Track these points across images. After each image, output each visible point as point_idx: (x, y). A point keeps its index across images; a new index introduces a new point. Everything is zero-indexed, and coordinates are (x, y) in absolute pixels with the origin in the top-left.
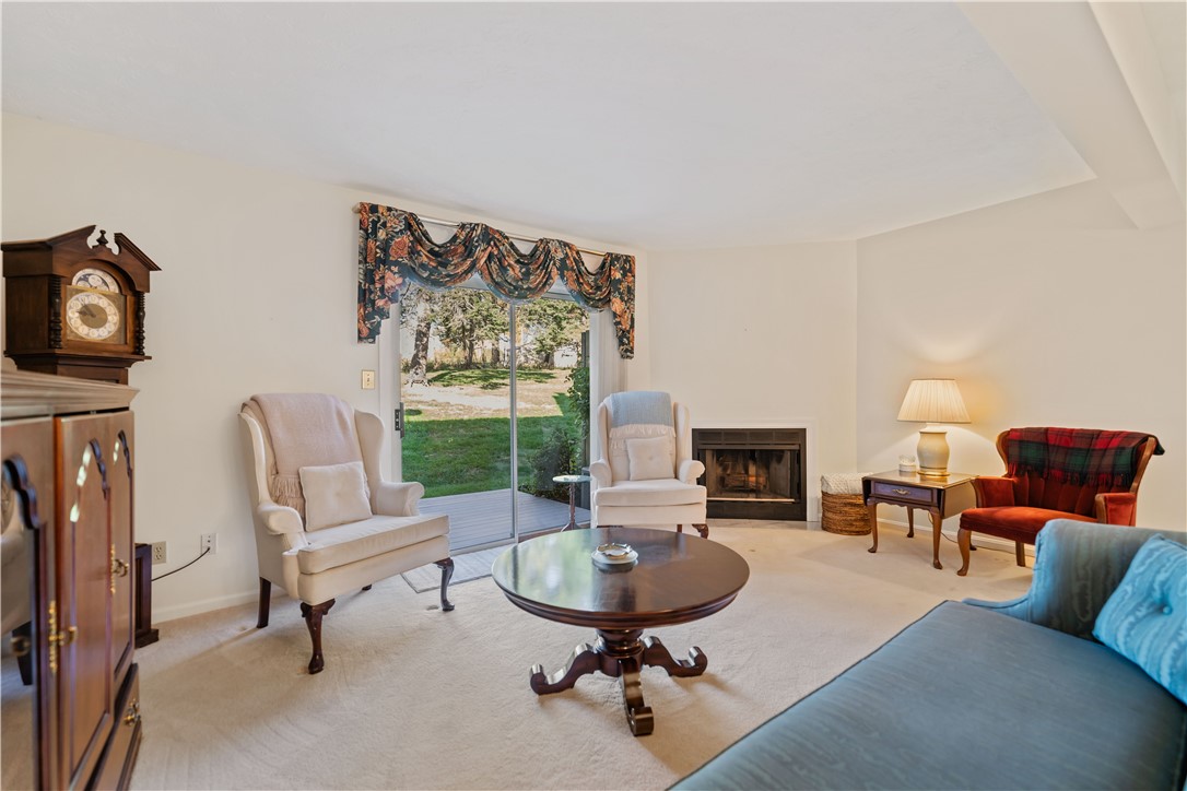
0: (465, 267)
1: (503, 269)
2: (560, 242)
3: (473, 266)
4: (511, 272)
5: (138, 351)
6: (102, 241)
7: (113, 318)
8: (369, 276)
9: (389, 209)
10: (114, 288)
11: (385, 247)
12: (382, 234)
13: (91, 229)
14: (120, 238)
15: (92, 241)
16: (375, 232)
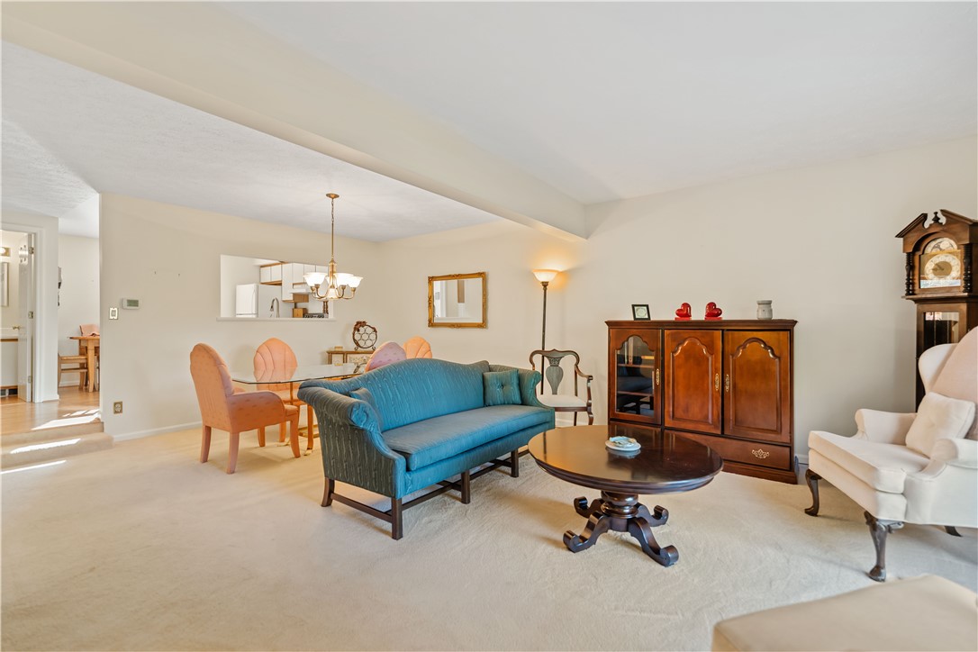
6: (936, 219)
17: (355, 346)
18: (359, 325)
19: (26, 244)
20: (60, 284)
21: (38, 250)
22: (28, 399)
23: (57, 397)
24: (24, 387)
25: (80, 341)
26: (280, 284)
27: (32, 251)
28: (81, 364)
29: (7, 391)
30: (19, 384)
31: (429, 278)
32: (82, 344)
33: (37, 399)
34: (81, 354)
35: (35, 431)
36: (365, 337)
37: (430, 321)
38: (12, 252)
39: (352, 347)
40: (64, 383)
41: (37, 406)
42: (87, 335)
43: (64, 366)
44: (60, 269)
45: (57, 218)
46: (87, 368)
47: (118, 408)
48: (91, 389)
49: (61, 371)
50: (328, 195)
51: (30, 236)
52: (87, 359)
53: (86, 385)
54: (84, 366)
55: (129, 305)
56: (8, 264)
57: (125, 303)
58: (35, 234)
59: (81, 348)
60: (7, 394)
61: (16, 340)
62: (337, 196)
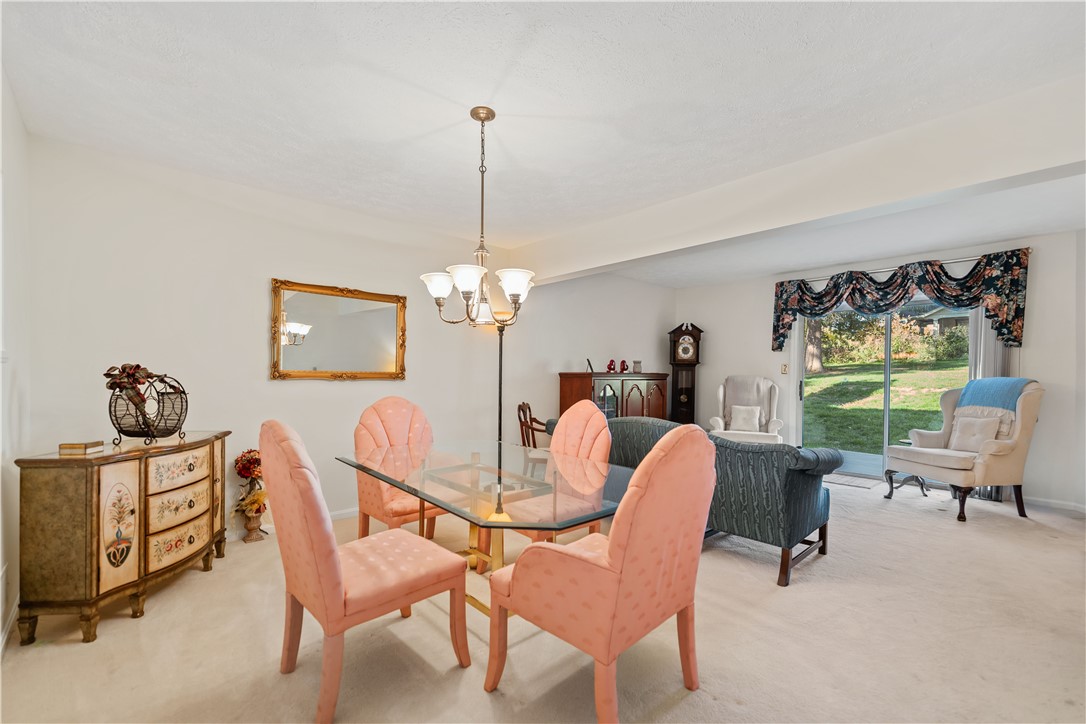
0: (832, 302)
1: (863, 296)
2: (920, 263)
3: (839, 300)
4: (869, 297)
5: (698, 362)
7: (691, 351)
8: (778, 319)
9: (790, 282)
10: (692, 340)
11: (786, 303)
12: (785, 296)
13: (683, 325)
14: (692, 325)
15: (684, 328)
16: (782, 295)
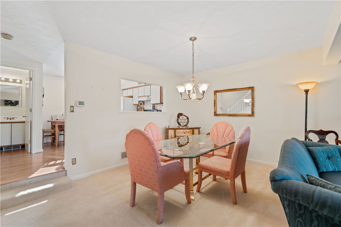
17: (178, 125)
18: (180, 115)
19: (28, 76)
20: (43, 95)
21: (33, 79)
22: (29, 152)
23: (42, 150)
24: (28, 144)
25: (52, 122)
26: (132, 97)
27: (31, 79)
28: (52, 133)
29: (20, 146)
30: (25, 143)
31: (215, 91)
32: (52, 124)
33: (33, 152)
34: (52, 128)
35: (31, 178)
36: (183, 121)
37: (215, 113)
38: (23, 82)
39: (176, 126)
40: (45, 141)
41: (33, 156)
42: (54, 120)
43: (45, 134)
44: (43, 88)
45: (42, 63)
46: (55, 135)
47: (74, 162)
48: (57, 145)
49: (44, 136)
50: (191, 39)
51: (30, 72)
52: (55, 131)
53: (54, 142)
54: (54, 134)
55: (80, 104)
56: (21, 87)
57: (78, 103)
58: (32, 71)
59: (52, 126)
60: (20, 148)
61: (24, 122)
62: (195, 39)
